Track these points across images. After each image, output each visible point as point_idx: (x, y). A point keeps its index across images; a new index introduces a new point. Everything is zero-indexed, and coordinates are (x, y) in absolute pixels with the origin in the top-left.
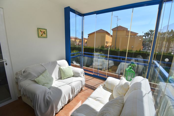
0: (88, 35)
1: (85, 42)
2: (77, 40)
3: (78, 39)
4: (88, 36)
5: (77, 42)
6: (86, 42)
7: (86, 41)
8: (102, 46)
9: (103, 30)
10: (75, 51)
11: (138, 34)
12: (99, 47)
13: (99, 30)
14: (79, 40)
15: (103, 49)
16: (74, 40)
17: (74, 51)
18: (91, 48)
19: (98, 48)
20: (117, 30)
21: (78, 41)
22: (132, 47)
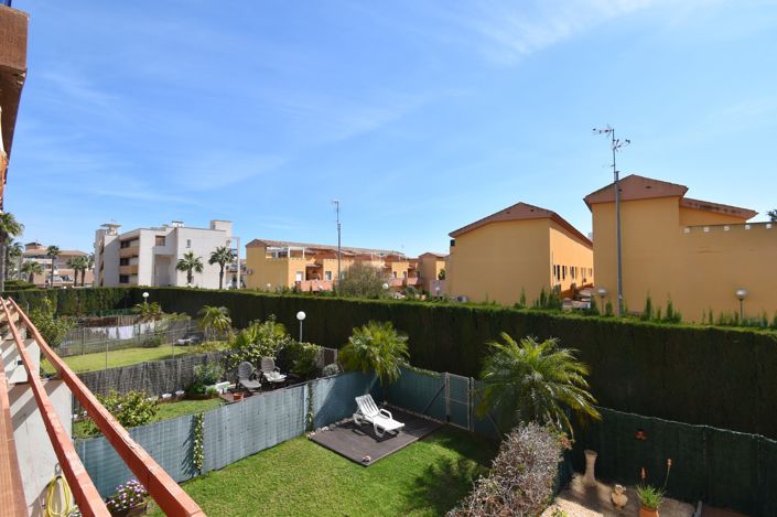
0: (451, 235)
1: (438, 272)
2: (395, 266)
3: (404, 260)
4: (452, 243)
5: (395, 273)
6: (442, 271)
7: (440, 266)
8: (542, 295)
9: (533, 209)
10: (373, 327)
11: (753, 213)
12: (523, 300)
13: (508, 211)
14: (406, 266)
15: (551, 313)
16: (380, 264)
17: (365, 329)
18: (471, 308)
19: (517, 306)
20: (621, 201)
21: (400, 270)
22: (740, 293)
